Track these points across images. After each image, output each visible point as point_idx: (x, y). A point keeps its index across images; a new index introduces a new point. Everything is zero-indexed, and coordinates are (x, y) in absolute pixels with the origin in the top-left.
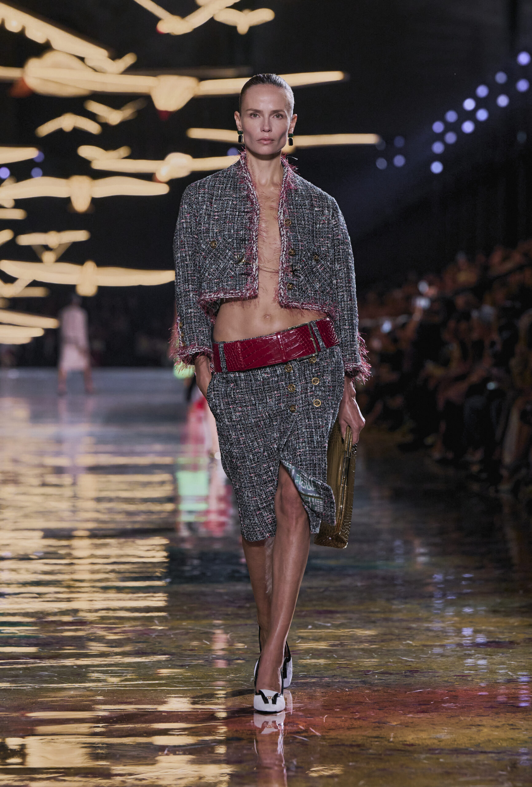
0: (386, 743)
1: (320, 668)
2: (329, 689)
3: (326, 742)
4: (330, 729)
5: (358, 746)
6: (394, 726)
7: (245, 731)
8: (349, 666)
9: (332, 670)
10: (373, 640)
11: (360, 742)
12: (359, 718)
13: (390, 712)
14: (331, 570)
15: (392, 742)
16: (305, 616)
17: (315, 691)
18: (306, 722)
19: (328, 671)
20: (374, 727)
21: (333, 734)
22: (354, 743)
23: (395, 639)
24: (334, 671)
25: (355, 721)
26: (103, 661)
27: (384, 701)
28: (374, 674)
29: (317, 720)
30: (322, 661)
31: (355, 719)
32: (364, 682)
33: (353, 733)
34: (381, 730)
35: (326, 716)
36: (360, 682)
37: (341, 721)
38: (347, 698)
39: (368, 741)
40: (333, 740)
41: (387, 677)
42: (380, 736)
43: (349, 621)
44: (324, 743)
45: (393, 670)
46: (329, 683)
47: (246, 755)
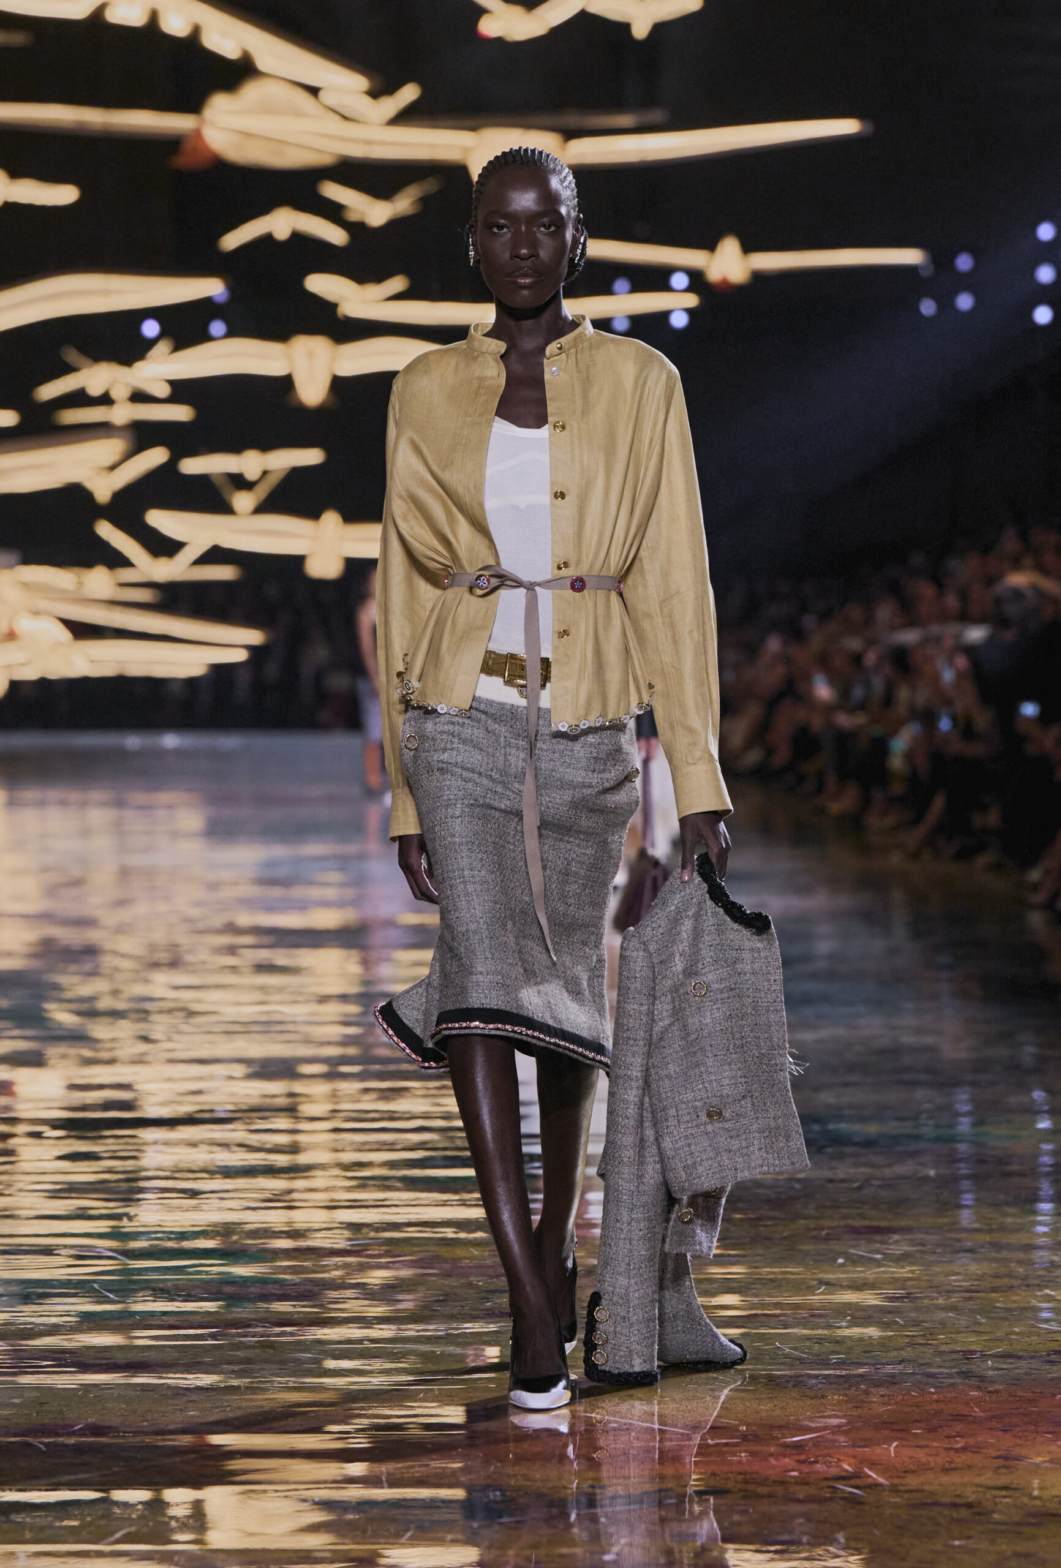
0: (1026, 1500)
1: (871, 1345)
2: (894, 1388)
3: (901, 1497)
4: (906, 1472)
5: (969, 1505)
6: (1037, 1465)
7: (730, 1475)
8: (930, 1342)
9: (897, 1349)
10: (973, 1288)
11: (972, 1498)
12: (964, 1449)
13: (1027, 1436)
14: (869, 1144)
15: (1036, 1498)
16: (827, 1239)
17: (867, 1393)
18: (854, 1457)
19: (889, 1351)
20: (998, 1468)
21: (913, 1482)
22: (958, 1501)
23: (1019, 1287)
24: (902, 1352)
25: (956, 1455)
26: (423, 1330)
27: (1012, 1414)
28: (984, 1357)
29: (877, 1452)
30: (873, 1332)
31: (957, 1451)
32: (965, 1375)
33: (955, 1478)
34: (1012, 1473)
35: (895, 1444)
36: (957, 1373)
37: (927, 1455)
38: (935, 1406)
39: (988, 1496)
40: (915, 1494)
41: (1012, 1363)
42: (1013, 1486)
43: (919, 1248)
44: (898, 1500)
45: (1022, 1350)
46: (893, 1376)
47: (739, 1524)
